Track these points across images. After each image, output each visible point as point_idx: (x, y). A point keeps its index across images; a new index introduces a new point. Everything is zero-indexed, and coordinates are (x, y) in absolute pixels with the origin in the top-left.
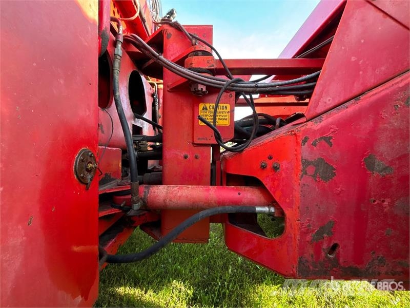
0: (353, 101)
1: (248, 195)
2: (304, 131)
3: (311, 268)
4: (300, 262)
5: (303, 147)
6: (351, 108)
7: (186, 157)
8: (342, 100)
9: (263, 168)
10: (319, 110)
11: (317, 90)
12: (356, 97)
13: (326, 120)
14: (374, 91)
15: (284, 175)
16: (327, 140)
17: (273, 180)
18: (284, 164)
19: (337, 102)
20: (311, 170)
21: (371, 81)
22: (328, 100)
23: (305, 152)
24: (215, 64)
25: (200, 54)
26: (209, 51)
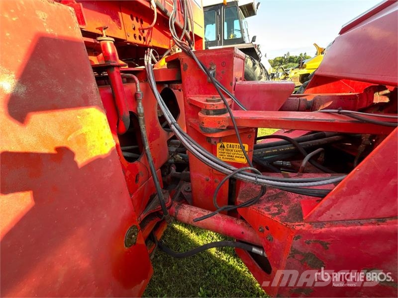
1: (250, 236)
2: (298, 230)
5: (294, 241)
7: (208, 180)
9: (261, 231)
10: (322, 219)
13: (329, 228)
15: (274, 246)
16: (324, 244)
18: (276, 241)
23: (296, 244)
24: (227, 124)
25: (211, 112)
26: (222, 107)
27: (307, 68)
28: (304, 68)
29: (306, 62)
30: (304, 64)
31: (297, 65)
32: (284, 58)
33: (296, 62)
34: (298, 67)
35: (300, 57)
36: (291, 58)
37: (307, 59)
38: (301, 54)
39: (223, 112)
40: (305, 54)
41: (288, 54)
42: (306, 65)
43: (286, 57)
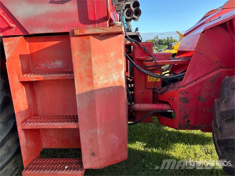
0: (195, 81)
1: (165, 107)
2: (180, 90)
3: (182, 126)
4: (179, 125)
5: (180, 94)
6: (194, 84)
7: (143, 93)
8: (191, 81)
9: (170, 99)
10: (184, 84)
11: (184, 79)
12: (196, 80)
13: (187, 87)
14: (201, 79)
15: (175, 102)
16: (187, 92)
17: (172, 103)
18: (175, 99)
19: (190, 82)
20: (182, 101)
21: (200, 76)
22: (187, 81)
23: (180, 96)
24: (154, 64)
25: (149, 61)
26: (152, 59)
27: (175, 49)
28: (172, 49)
29: (174, 45)
30: (172, 46)
31: (167, 47)
32: (154, 41)
33: (165, 44)
34: (168, 48)
35: (167, 41)
36: (160, 41)
37: (174, 42)
38: (168, 38)
39: (152, 61)
40: (171, 38)
41: (157, 37)
42: (174, 47)
43: (156, 40)
